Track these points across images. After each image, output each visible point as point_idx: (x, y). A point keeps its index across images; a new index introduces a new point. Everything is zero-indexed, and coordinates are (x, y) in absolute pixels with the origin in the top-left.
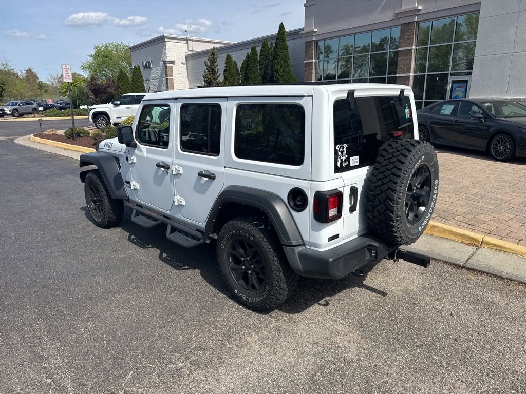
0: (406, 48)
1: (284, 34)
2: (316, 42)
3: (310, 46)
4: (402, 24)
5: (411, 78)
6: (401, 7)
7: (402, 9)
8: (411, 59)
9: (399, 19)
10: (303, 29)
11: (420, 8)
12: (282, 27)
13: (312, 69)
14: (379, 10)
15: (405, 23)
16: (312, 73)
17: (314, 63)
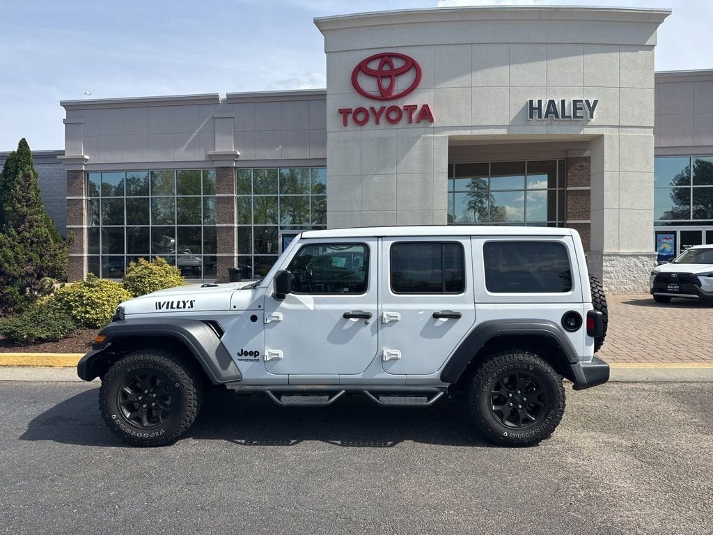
0: (226, 195)
1: (29, 155)
2: (87, 173)
3: (76, 177)
4: (217, 168)
5: (236, 229)
6: (214, 149)
7: (216, 151)
8: (233, 208)
9: (213, 161)
10: (62, 153)
11: (238, 153)
12: (23, 144)
13: (82, 210)
14: (185, 147)
15: (222, 167)
16: (82, 214)
17: (84, 201)
